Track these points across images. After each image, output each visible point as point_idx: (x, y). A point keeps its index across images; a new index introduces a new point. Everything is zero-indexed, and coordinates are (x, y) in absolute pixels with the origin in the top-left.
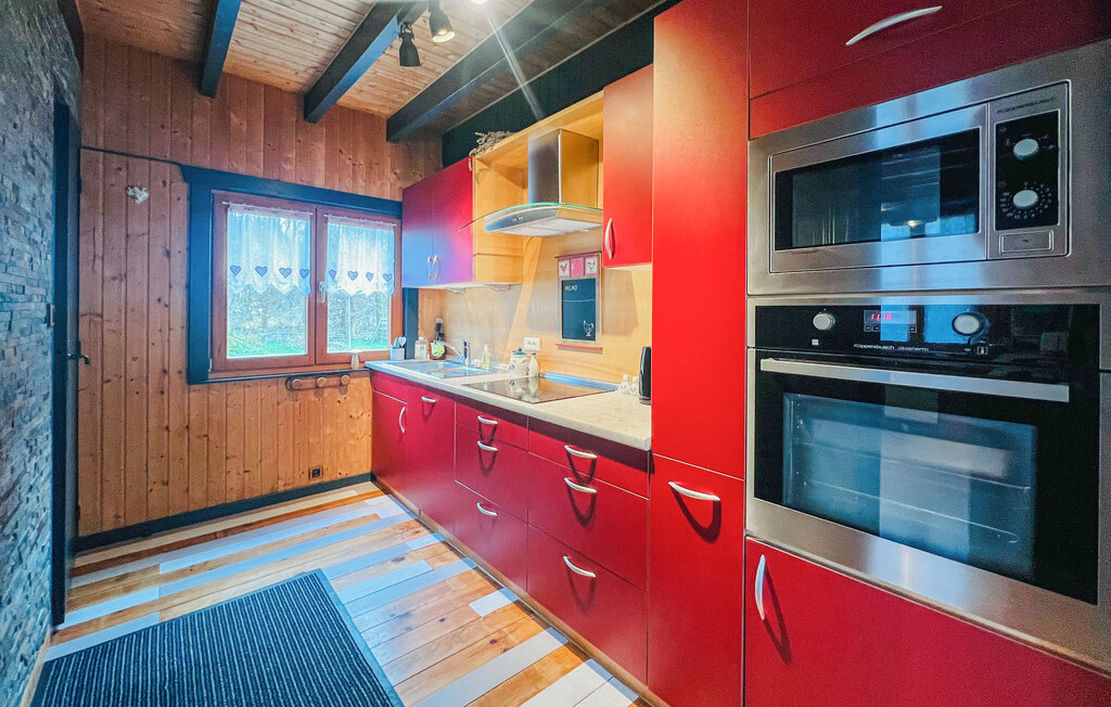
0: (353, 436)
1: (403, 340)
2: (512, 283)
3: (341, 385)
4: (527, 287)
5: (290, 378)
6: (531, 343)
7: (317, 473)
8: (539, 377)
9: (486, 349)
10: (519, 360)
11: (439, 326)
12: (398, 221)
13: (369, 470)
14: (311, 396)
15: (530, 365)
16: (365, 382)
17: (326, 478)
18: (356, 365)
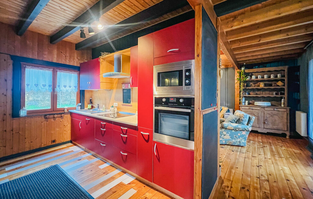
0: (65, 131)
1: (80, 104)
2: (111, 89)
3: (62, 117)
4: (115, 90)
5: (46, 115)
6: (115, 104)
7: (54, 141)
8: (117, 113)
9: (104, 106)
10: (113, 108)
11: (91, 100)
12: (79, 72)
13: (70, 140)
14: (52, 120)
15: (115, 110)
16: (69, 116)
17: (57, 143)
18: (66, 111)
